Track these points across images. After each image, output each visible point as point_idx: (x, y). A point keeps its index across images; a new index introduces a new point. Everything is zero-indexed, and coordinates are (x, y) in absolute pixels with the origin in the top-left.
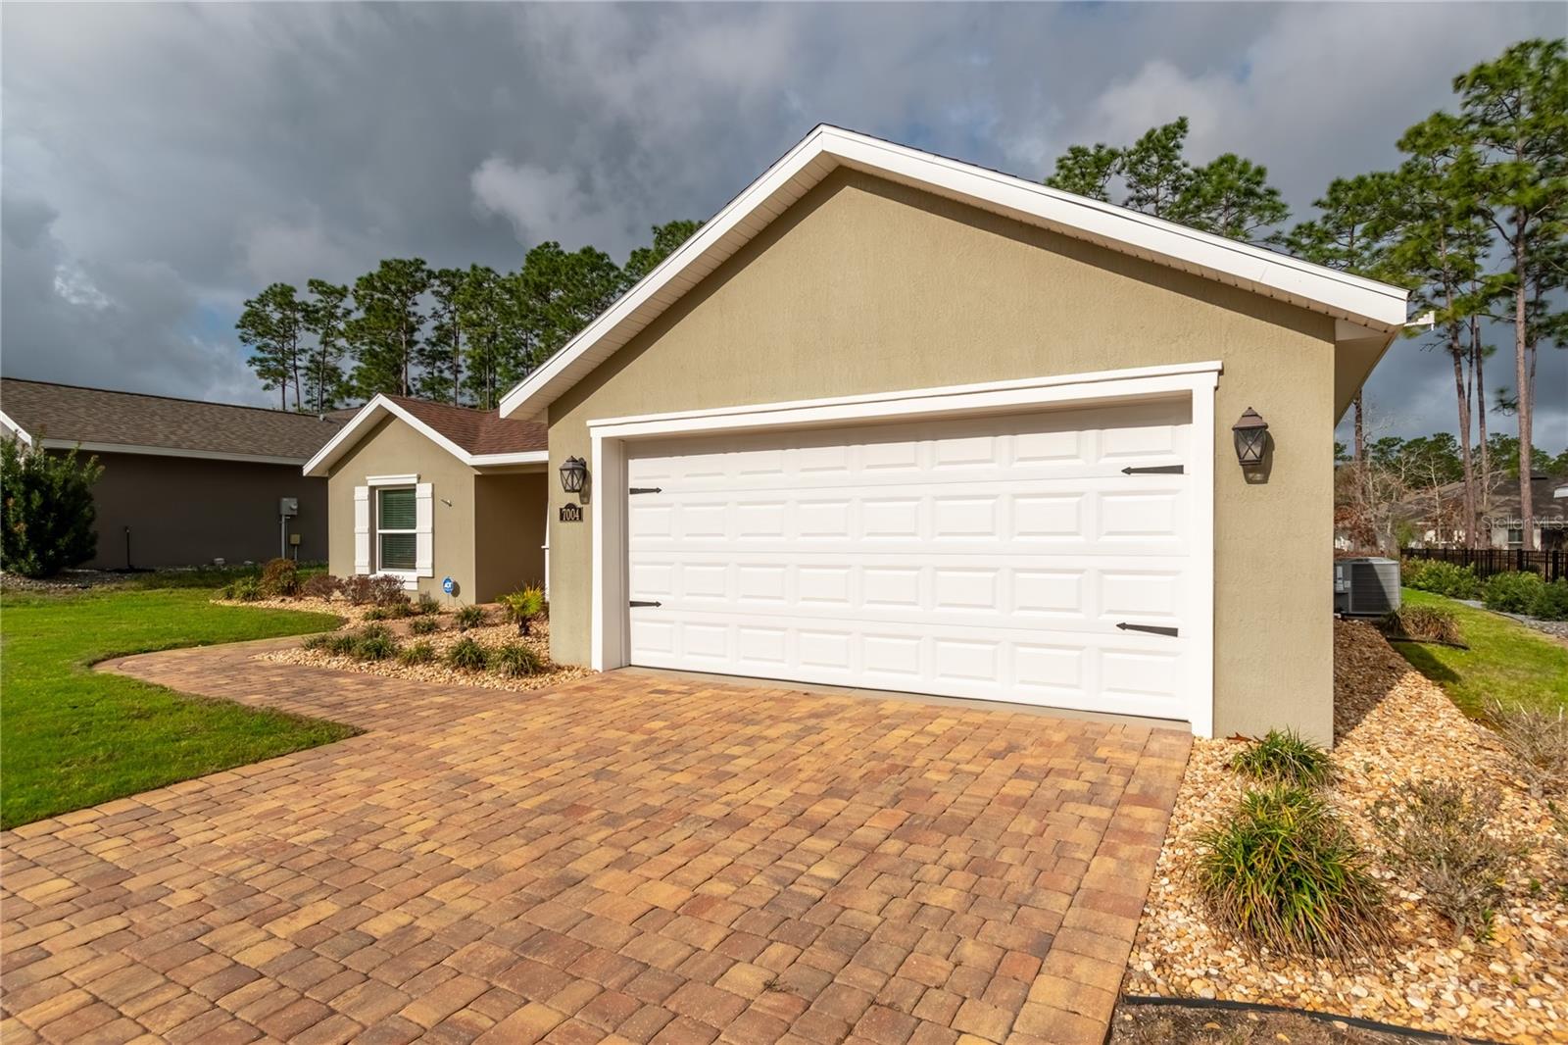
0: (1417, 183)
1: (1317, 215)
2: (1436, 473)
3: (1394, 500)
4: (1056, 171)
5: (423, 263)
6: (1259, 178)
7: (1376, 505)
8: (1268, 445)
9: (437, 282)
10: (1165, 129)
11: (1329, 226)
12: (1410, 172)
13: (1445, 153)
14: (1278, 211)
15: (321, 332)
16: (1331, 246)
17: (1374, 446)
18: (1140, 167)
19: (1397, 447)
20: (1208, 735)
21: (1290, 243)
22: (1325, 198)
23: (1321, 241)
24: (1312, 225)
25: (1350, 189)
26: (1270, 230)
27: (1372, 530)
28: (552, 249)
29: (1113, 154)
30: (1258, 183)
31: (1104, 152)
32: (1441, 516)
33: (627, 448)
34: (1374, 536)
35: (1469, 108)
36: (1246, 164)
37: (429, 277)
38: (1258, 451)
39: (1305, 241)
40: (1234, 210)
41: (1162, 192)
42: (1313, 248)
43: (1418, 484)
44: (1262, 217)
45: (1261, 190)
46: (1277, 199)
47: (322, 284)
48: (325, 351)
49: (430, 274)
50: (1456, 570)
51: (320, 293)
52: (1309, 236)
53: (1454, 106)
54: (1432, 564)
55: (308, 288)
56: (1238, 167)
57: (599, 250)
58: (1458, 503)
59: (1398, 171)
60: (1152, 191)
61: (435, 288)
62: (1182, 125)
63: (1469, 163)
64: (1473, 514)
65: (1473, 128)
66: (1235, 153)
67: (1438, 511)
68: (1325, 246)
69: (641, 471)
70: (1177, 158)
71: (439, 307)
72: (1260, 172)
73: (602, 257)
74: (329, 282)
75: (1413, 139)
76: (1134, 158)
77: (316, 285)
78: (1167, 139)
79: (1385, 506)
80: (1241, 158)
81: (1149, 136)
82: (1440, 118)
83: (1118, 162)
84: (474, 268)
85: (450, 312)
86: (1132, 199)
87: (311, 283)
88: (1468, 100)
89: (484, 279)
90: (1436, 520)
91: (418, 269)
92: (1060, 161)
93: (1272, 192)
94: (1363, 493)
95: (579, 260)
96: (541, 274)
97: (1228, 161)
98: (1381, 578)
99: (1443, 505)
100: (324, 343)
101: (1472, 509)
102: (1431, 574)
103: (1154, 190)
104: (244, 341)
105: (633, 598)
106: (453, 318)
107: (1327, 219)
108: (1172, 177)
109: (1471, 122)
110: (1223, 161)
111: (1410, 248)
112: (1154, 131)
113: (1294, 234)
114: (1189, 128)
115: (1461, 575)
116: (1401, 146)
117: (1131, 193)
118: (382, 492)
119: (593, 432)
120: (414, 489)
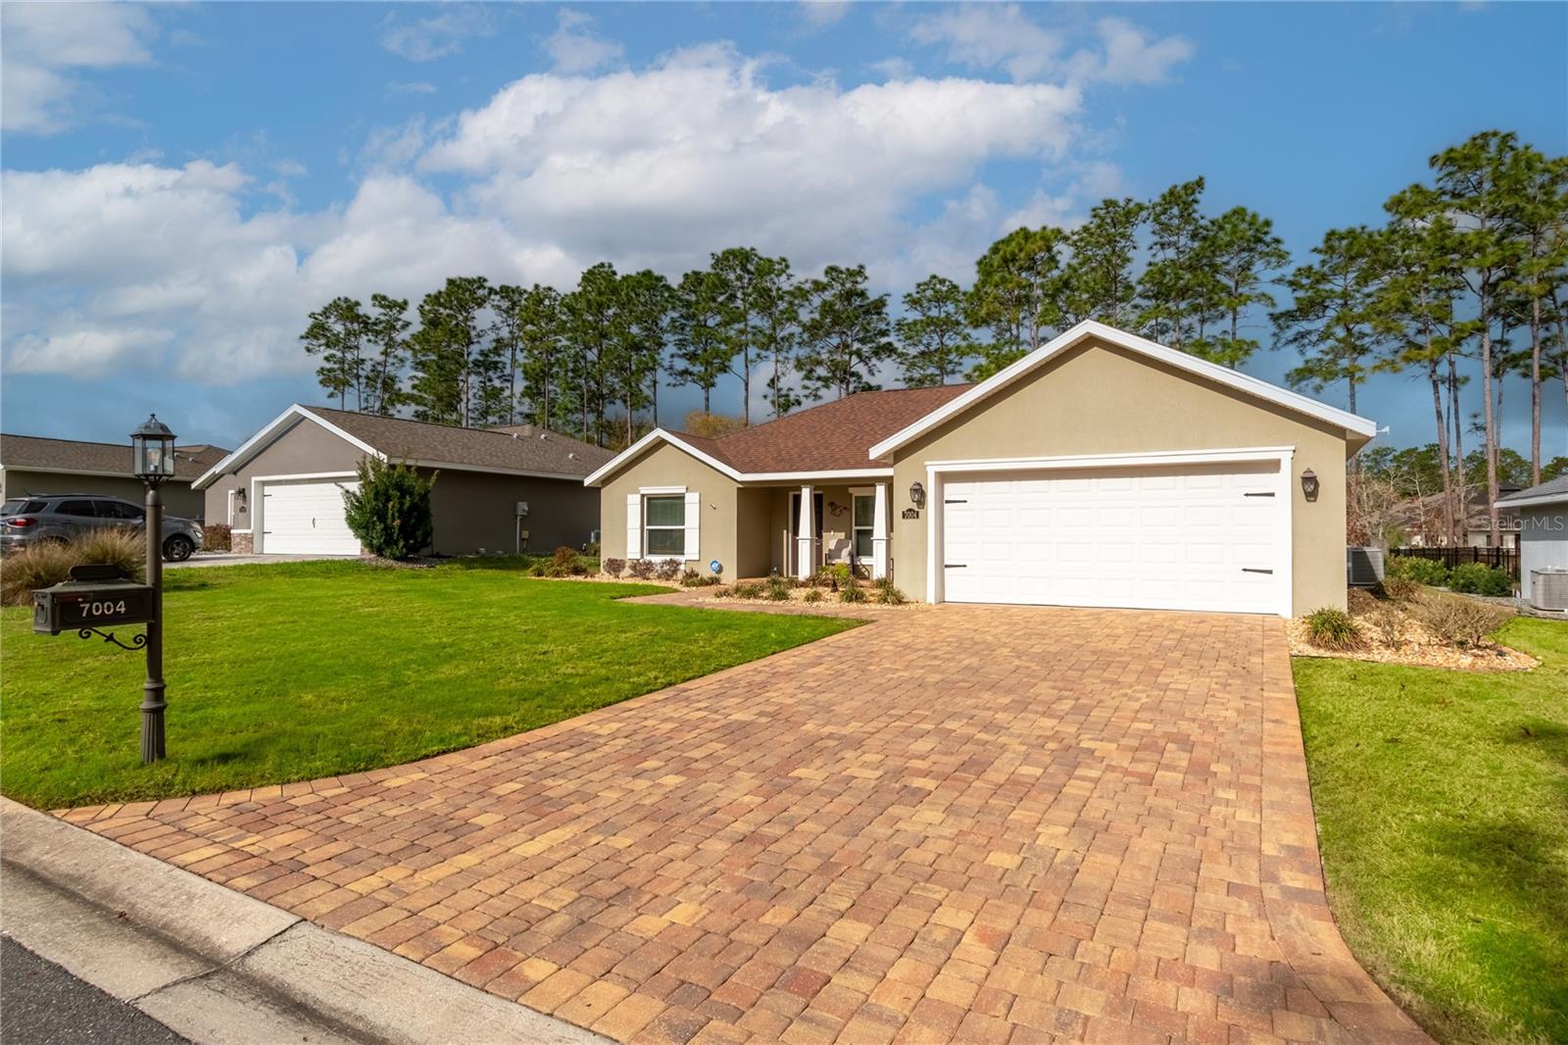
0: (1400, 243)
1: (1315, 260)
2: (1420, 486)
3: (1384, 509)
4: (1090, 220)
5: (485, 280)
6: (1266, 229)
7: (1369, 513)
8: (1317, 485)
9: (498, 297)
10: (1185, 187)
11: (1326, 268)
12: (1394, 232)
13: (1423, 218)
14: (1282, 257)
15: (382, 343)
16: (1328, 287)
17: (1368, 456)
18: (1162, 217)
19: (1390, 457)
20: (1290, 616)
21: (1291, 283)
22: (1321, 245)
23: (1318, 282)
24: (1310, 268)
25: (1343, 238)
26: (1277, 274)
27: (1365, 534)
28: (606, 269)
29: (1141, 207)
30: (1266, 233)
31: (1131, 205)
32: (1425, 523)
33: (944, 478)
34: (1368, 540)
35: (1441, 184)
36: (1254, 216)
37: (490, 294)
38: (1312, 487)
39: (1304, 281)
40: (1244, 254)
41: (1183, 240)
42: (1311, 288)
43: (1405, 494)
44: (1269, 263)
45: (1268, 239)
46: (1282, 247)
47: (384, 298)
48: (385, 361)
49: (491, 291)
50: (1431, 563)
51: (382, 306)
52: (1308, 277)
53: (1430, 180)
54: (1414, 560)
55: (371, 302)
56: (1248, 218)
57: (656, 273)
58: (1439, 512)
59: (1384, 229)
60: (1174, 239)
61: (496, 303)
62: (1200, 183)
63: (1443, 229)
64: (1451, 521)
65: (1446, 198)
66: (1245, 206)
67: (1423, 519)
68: (1321, 287)
69: (952, 490)
70: (1194, 211)
71: (498, 320)
72: (1267, 223)
73: (660, 279)
74: (391, 297)
75: (1396, 205)
76: (1158, 209)
77: (380, 300)
78: (1187, 195)
79: (1377, 514)
80: (1250, 211)
81: (1171, 193)
82: (1417, 189)
83: (1144, 214)
84: (537, 287)
85: (509, 325)
86: (1156, 244)
87: (375, 297)
88: (1440, 176)
89: (546, 297)
90: (1421, 527)
91: (481, 287)
92: (1094, 210)
93: (1277, 241)
94: (1359, 502)
95: (639, 282)
96: (600, 294)
97: (1239, 212)
98: (1371, 560)
99: (1426, 513)
100: (385, 353)
101: (1450, 517)
102: (1412, 568)
103: (1176, 238)
104: (309, 350)
105: (947, 563)
106: (511, 332)
107: (1324, 263)
108: (1192, 227)
109: (1444, 193)
110: (1235, 212)
111: (1393, 297)
112: (1176, 187)
113: (1294, 275)
114: (1205, 186)
115: (1434, 568)
116: (1388, 208)
117: (1156, 238)
118: (649, 499)
119: (928, 468)
120: (681, 497)
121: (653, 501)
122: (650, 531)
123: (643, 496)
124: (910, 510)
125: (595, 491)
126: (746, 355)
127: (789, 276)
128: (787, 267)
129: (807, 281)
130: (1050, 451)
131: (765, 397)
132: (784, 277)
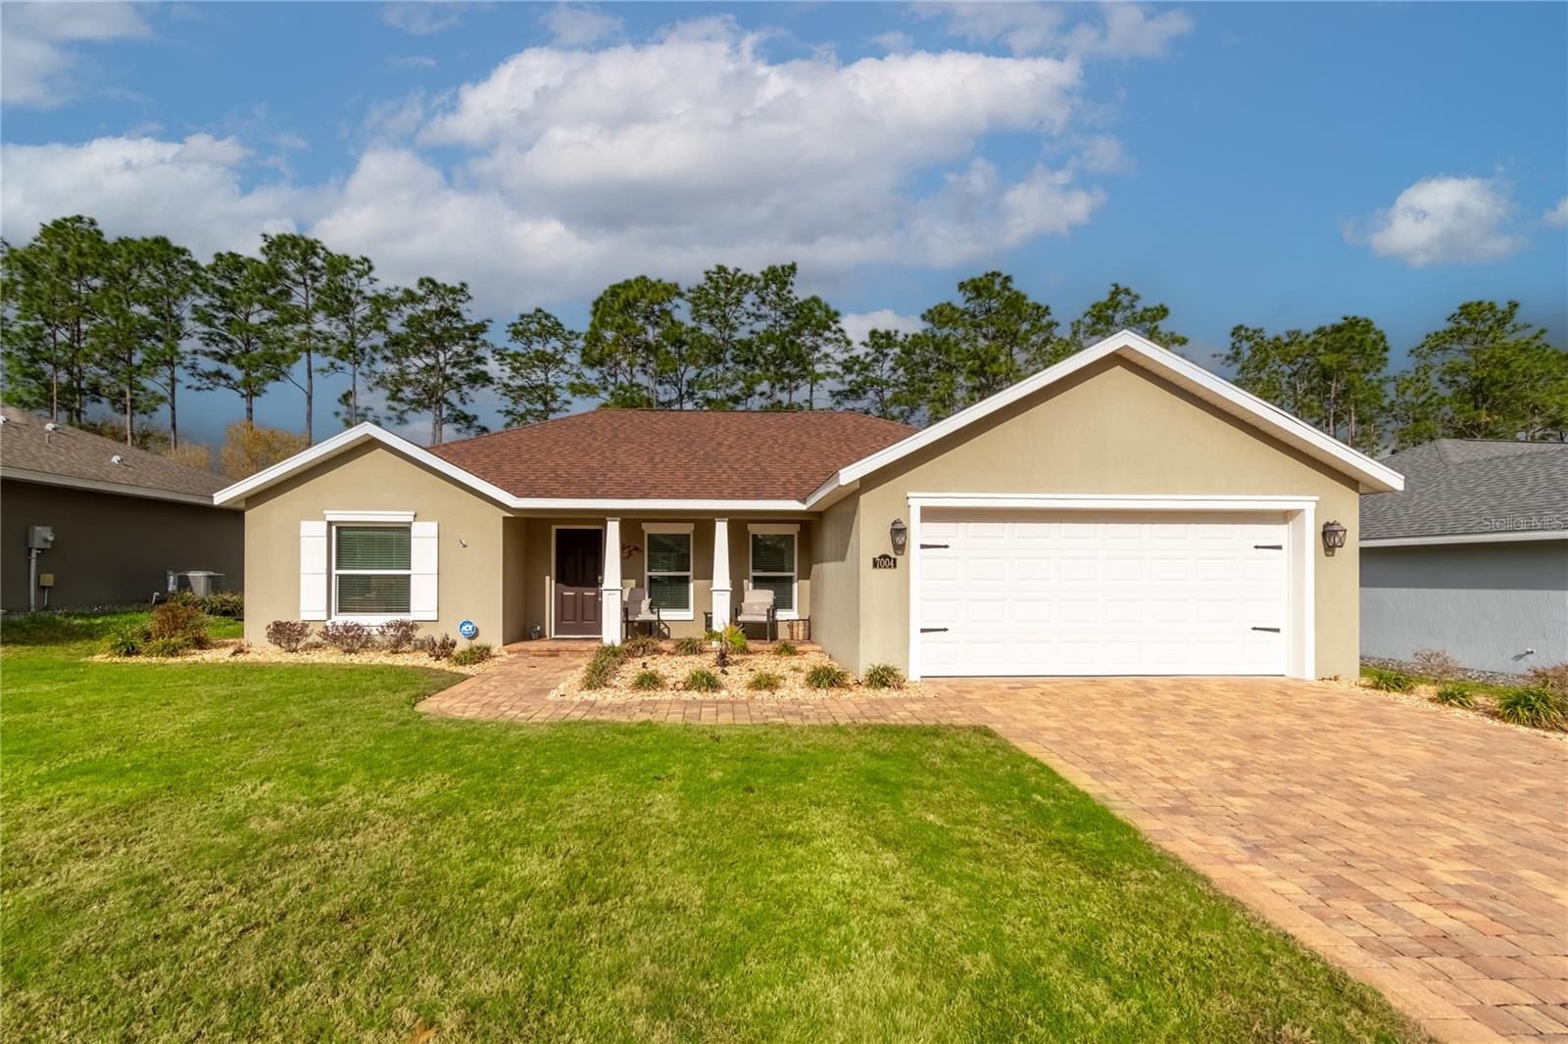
38: (1338, 541)
69: (928, 531)
105: (922, 626)
118: (339, 529)
119: (911, 502)
120: (405, 529)
121: (344, 533)
122: (341, 577)
123: (330, 524)
124: (884, 557)
125: (233, 515)
126: (309, 363)
127: (372, 281)
128: (371, 268)
129: (397, 289)
130: (1065, 488)
131: (337, 414)
132: (365, 280)
